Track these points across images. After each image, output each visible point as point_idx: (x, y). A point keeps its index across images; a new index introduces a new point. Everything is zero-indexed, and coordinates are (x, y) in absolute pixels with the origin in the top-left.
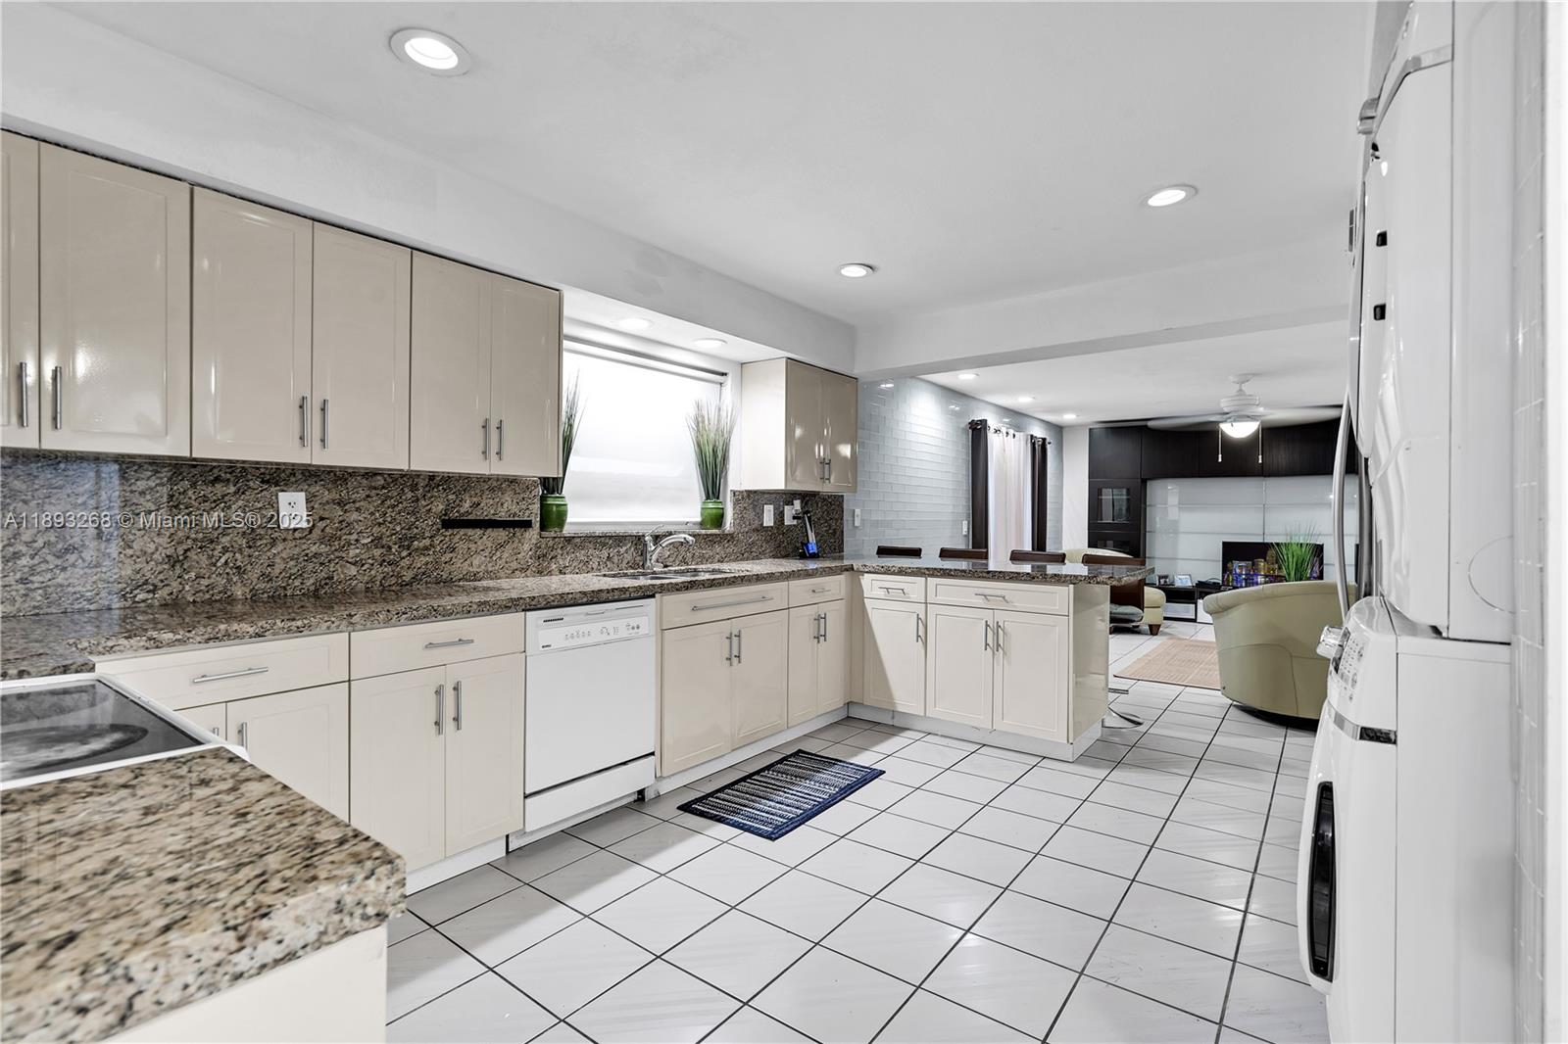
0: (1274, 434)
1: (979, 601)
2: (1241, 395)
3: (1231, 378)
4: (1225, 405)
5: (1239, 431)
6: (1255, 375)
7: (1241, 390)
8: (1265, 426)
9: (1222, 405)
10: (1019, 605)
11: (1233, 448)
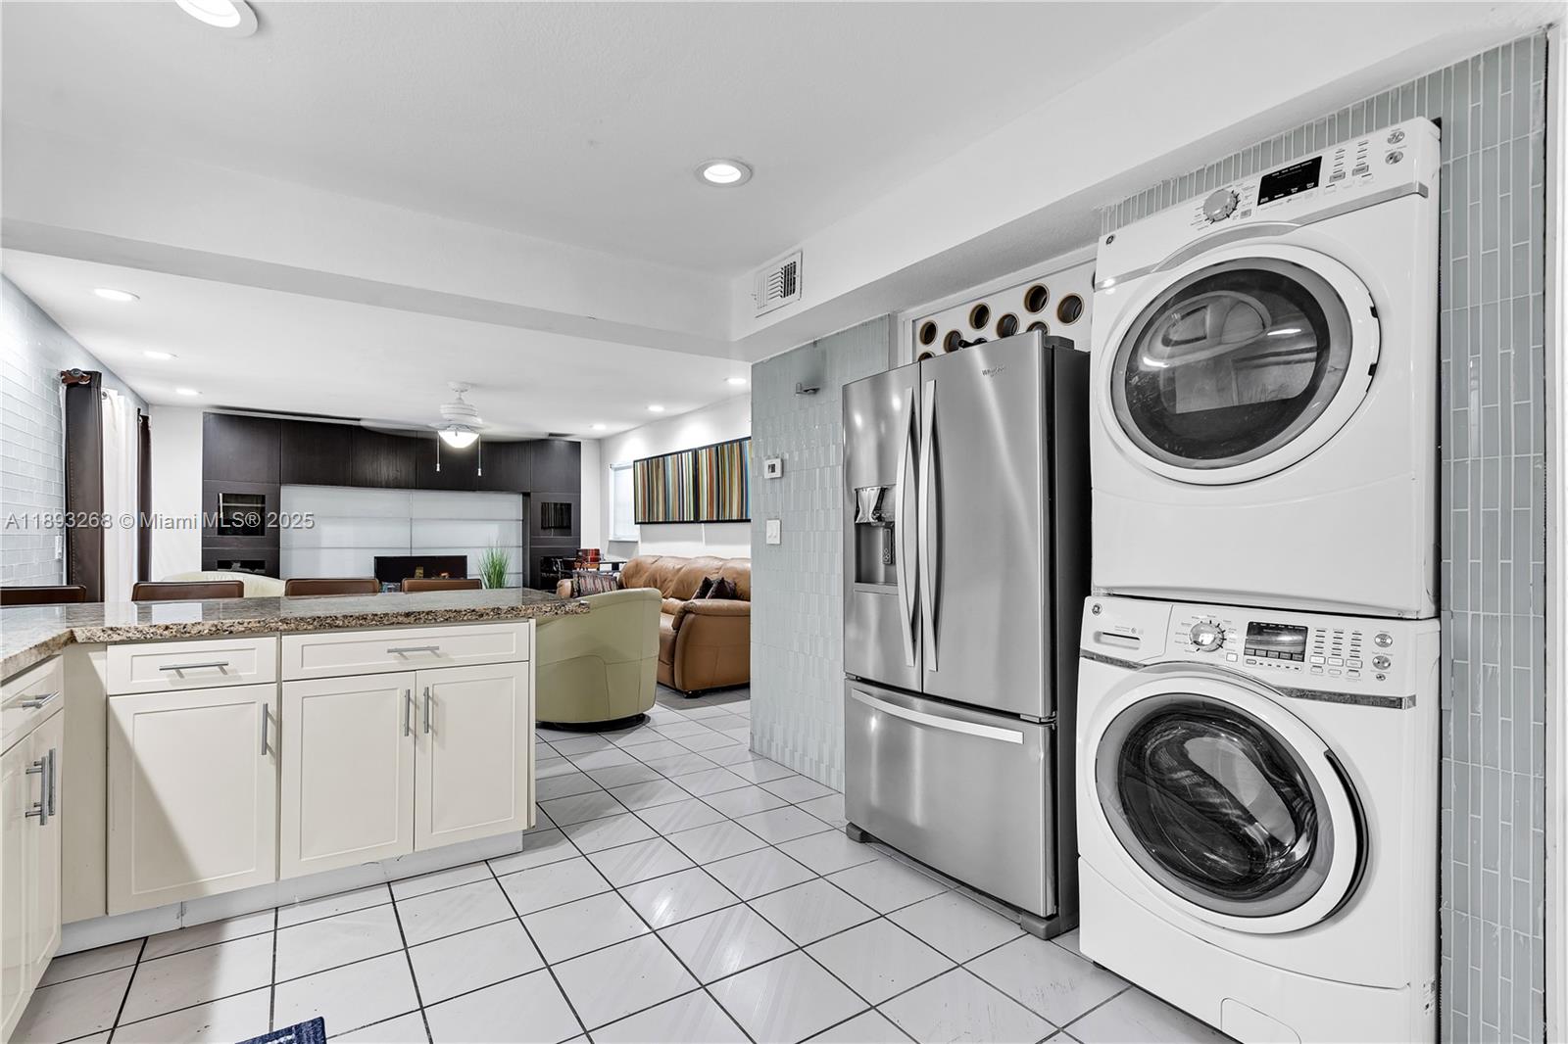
0: (493, 448)
1: (393, 662)
2: (460, 403)
3: (453, 385)
4: (446, 411)
5: (458, 441)
6: (474, 385)
7: (460, 399)
8: (484, 440)
9: (442, 411)
10: (458, 658)
11: (452, 460)
